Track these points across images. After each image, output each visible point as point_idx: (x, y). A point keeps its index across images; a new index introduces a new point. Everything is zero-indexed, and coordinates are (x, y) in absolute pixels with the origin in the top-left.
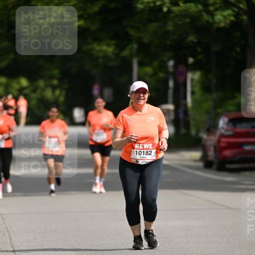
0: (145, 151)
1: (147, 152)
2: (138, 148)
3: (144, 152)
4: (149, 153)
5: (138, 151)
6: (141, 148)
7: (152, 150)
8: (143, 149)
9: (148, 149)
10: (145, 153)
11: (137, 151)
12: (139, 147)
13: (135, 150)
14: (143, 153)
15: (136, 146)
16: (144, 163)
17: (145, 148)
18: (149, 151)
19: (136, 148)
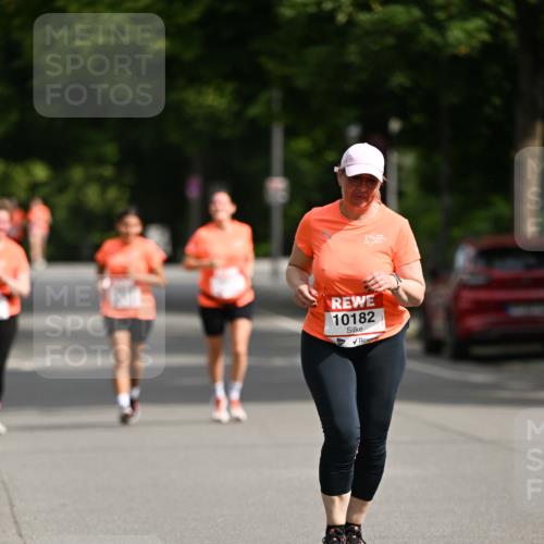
0: (358, 313)
1: (362, 317)
2: (339, 307)
3: (354, 316)
4: (367, 317)
5: (340, 314)
6: (345, 306)
7: (374, 310)
8: (353, 309)
9: (365, 307)
10: (358, 318)
11: (336, 317)
12: (341, 304)
13: (334, 314)
14: (351, 319)
15: (335, 304)
16: (358, 344)
17: (355, 305)
18: (366, 312)
19: (333, 307)
